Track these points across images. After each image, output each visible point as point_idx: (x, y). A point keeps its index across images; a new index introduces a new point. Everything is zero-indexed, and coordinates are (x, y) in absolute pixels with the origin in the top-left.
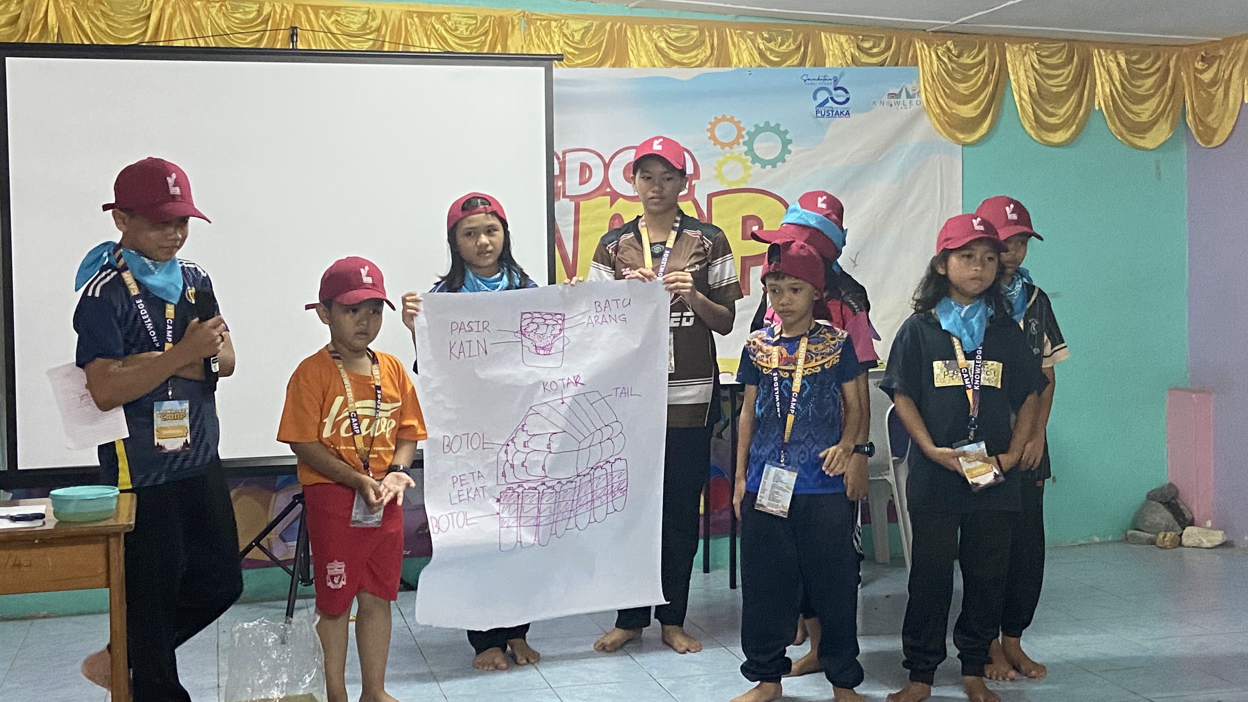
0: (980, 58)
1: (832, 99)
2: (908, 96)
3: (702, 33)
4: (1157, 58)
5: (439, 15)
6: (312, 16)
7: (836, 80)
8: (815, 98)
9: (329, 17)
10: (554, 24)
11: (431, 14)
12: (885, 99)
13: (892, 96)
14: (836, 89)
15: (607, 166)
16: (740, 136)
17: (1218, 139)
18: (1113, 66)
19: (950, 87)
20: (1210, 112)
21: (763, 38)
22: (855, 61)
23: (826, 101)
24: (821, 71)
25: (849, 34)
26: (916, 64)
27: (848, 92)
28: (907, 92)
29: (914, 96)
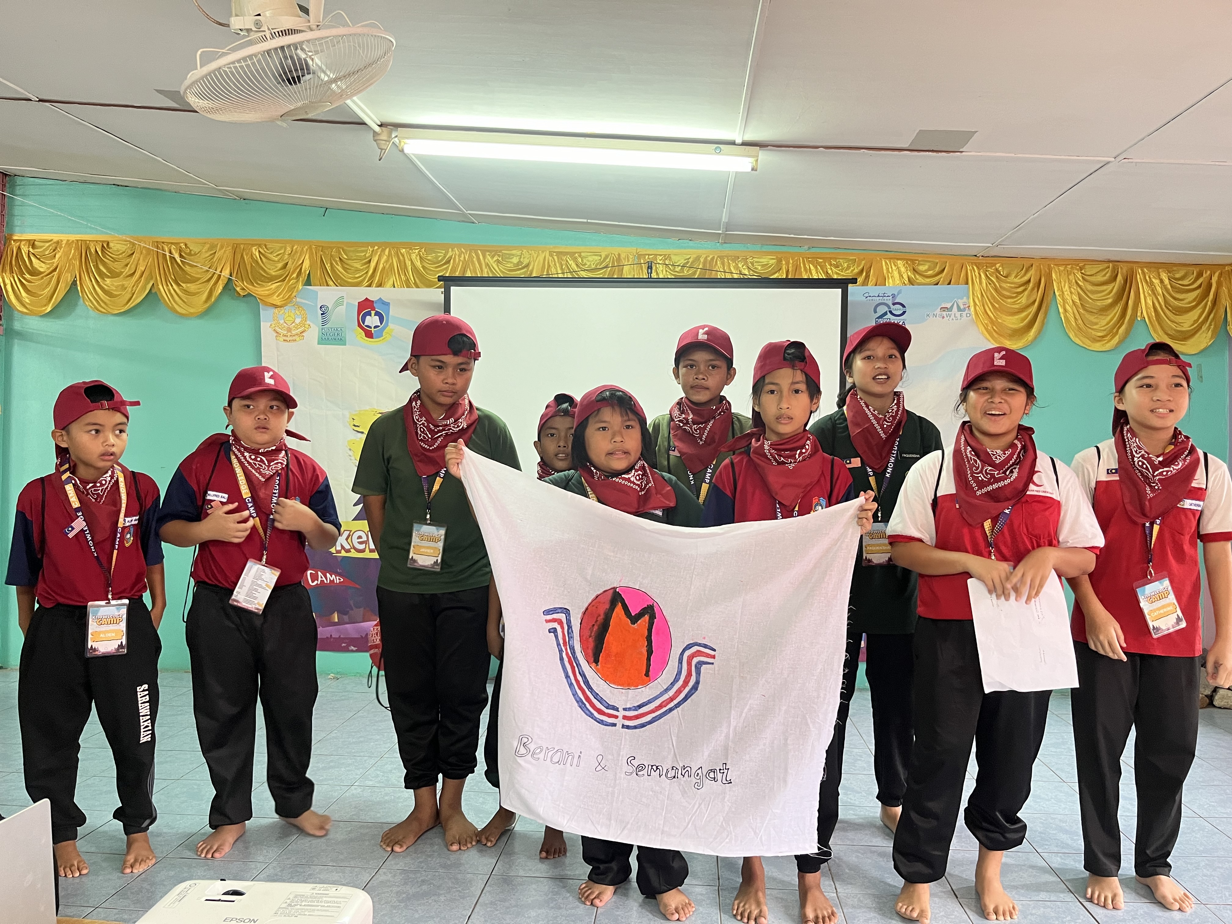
1: (890, 312)
2: (959, 309)
5: (572, 254)
6: (481, 257)
7: (894, 297)
8: (875, 312)
9: (493, 257)
12: (938, 312)
13: (944, 309)
14: (894, 304)
18: (1156, 282)
19: (998, 302)
22: (911, 282)
23: (885, 314)
24: (880, 290)
25: (907, 260)
26: (967, 283)
27: (904, 306)
28: (958, 306)
29: (964, 310)
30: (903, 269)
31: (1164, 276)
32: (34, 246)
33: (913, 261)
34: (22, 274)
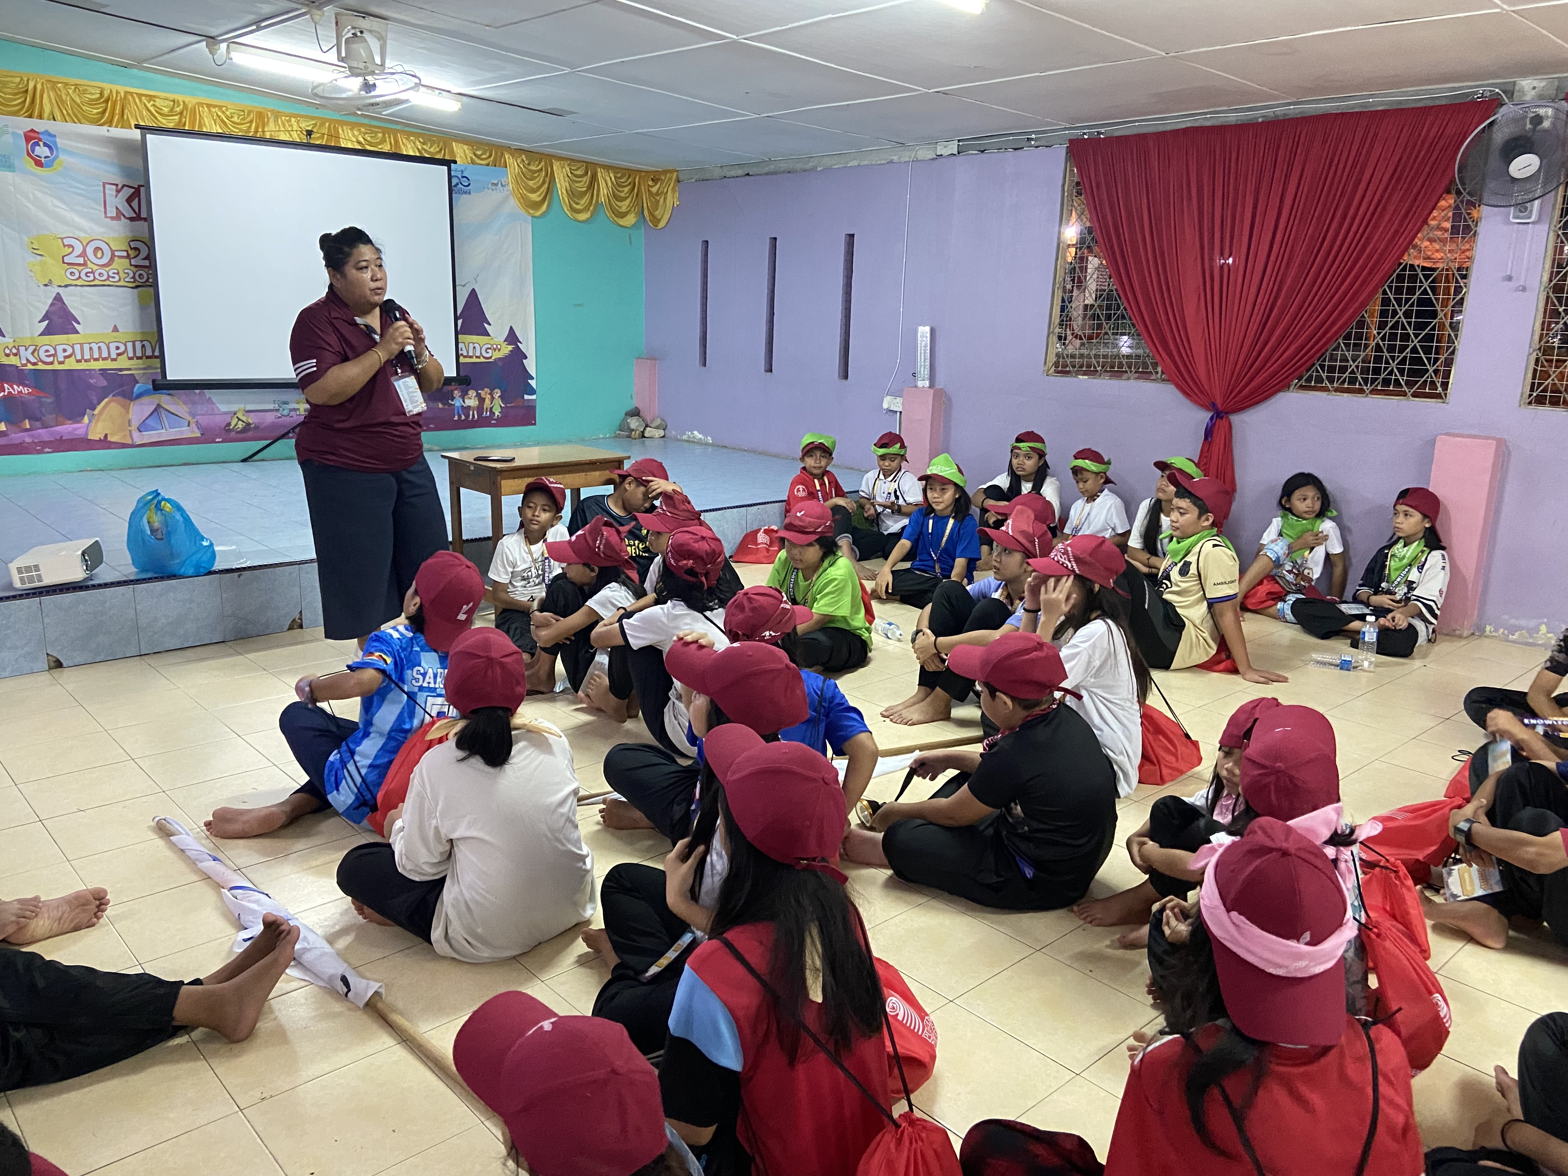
0: (540, 167)
1: (460, 183)
2: (502, 185)
3: (384, 135)
4: (629, 177)
5: (220, 107)
6: (137, 100)
7: (462, 172)
9: (149, 102)
10: (293, 119)
11: (215, 106)
12: (490, 186)
13: (493, 184)
14: (462, 177)
17: (662, 224)
18: (608, 179)
19: (525, 183)
20: (657, 210)
21: (420, 142)
22: (473, 162)
23: (457, 184)
26: (506, 167)
27: (468, 180)
28: (501, 183)
29: (505, 186)
31: (612, 175)
33: (472, 147)
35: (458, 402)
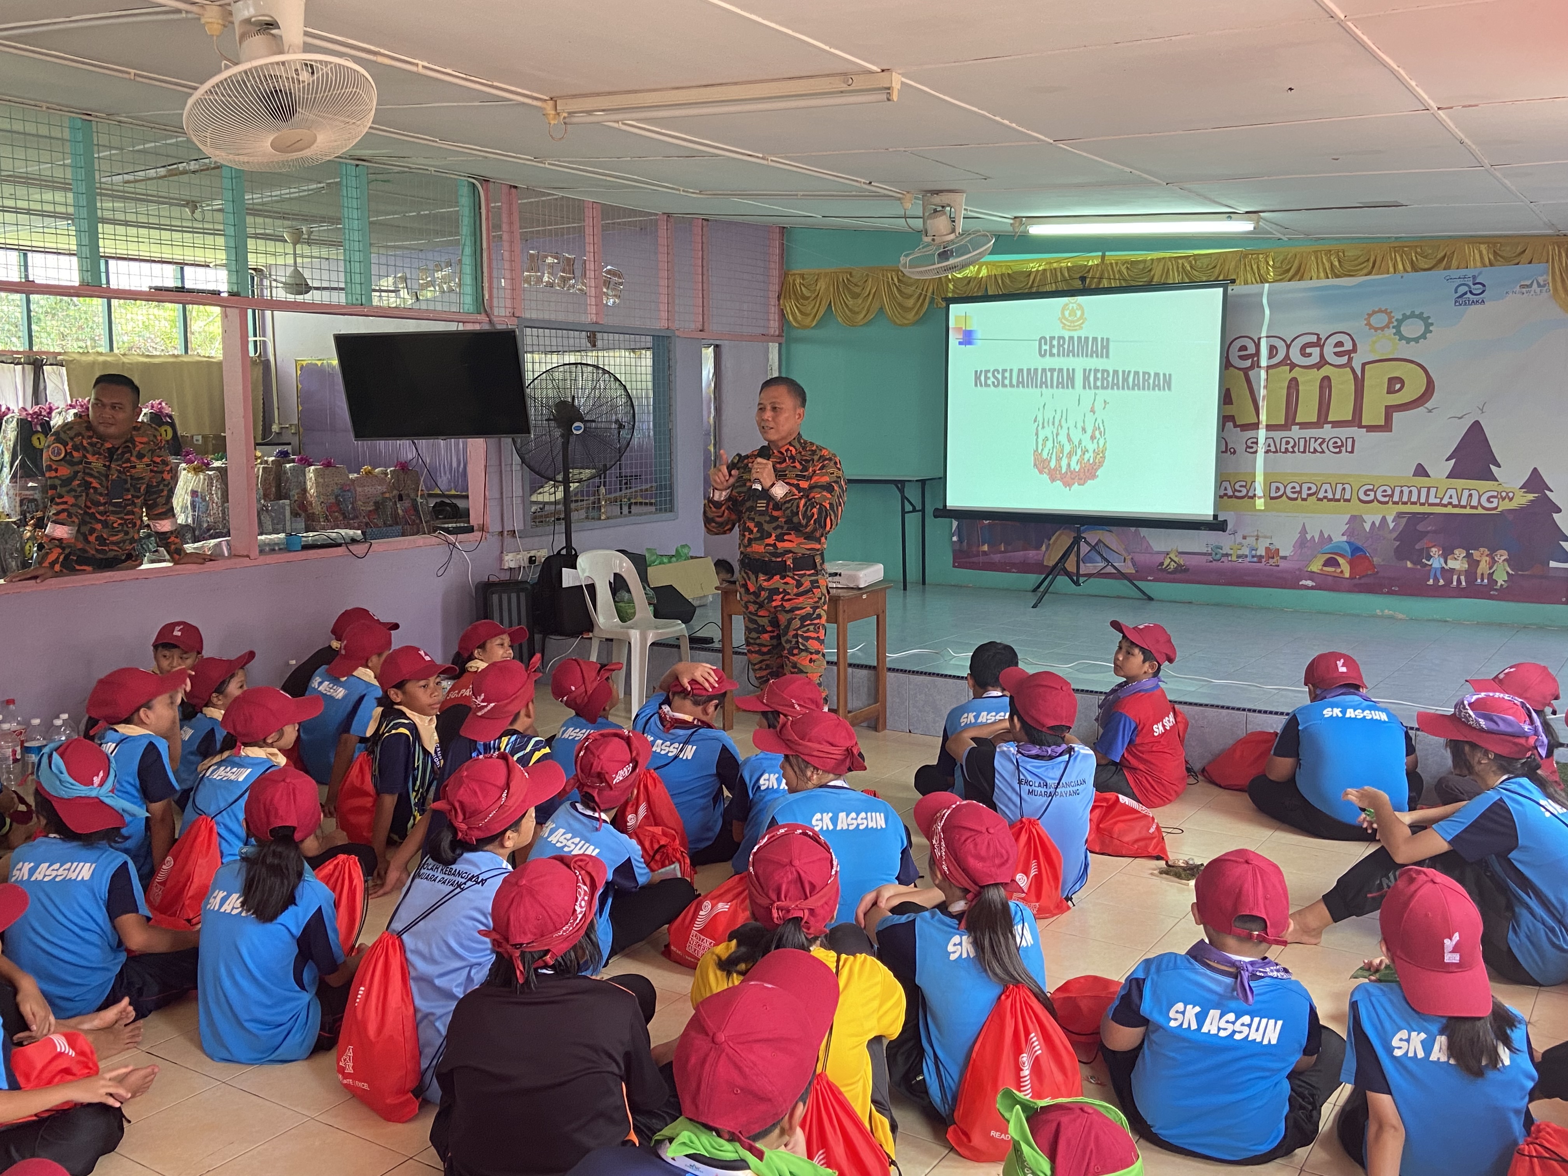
1: (1471, 292)
2: (1539, 285)
3: (1368, 252)
7: (1474, 278)
8: (1456, 292)
10: (1261, 256)
12: (1518, 289)
13: (1522, 286)
14: (1475, 284)
15: (1288, 347)
16: (1390, 322)
21: (1416, 252)
22: (1492, 263)
23: (1466, 293)
24: (1462, 272)
25: (1488, 243)
26: (1547, 262)
27: (1484, 286)
28: (1538, 283)
29: (1544, 286)
30: (1484, 252)
32: (803, 279)
33: (1495, 244)
34: (797, 300)
35: (1436, 562)
